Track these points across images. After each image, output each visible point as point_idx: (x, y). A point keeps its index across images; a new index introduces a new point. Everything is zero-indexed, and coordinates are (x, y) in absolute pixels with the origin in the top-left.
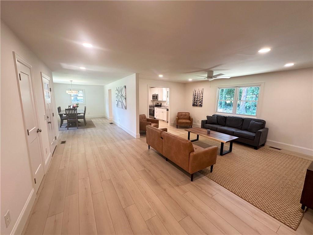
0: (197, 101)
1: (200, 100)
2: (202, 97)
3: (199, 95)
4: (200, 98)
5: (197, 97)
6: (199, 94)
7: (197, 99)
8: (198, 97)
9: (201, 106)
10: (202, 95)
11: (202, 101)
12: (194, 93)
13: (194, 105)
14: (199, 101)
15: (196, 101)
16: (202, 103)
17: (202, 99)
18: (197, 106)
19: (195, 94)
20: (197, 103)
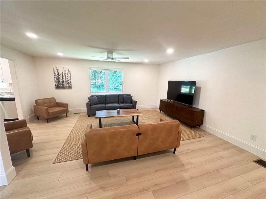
0: (63, 82)
1: (68, 81)
2: (70, 77)
3: (65, 75)
4: (67, 79)
5: (62, 77)
6: (65, 73)
7: (63, 79)
8: (64, 77)
9: (70, 87)
10: (70, 75)
11: (71, 82)
12: (56, 72)
13: (58, 87)
14: (66, 82)
15: (61, 82)
16: (71, 85)
17: (70, 79)
18: (63, 88)
19: (58, 73)
20: (63, 85)
